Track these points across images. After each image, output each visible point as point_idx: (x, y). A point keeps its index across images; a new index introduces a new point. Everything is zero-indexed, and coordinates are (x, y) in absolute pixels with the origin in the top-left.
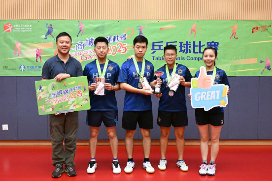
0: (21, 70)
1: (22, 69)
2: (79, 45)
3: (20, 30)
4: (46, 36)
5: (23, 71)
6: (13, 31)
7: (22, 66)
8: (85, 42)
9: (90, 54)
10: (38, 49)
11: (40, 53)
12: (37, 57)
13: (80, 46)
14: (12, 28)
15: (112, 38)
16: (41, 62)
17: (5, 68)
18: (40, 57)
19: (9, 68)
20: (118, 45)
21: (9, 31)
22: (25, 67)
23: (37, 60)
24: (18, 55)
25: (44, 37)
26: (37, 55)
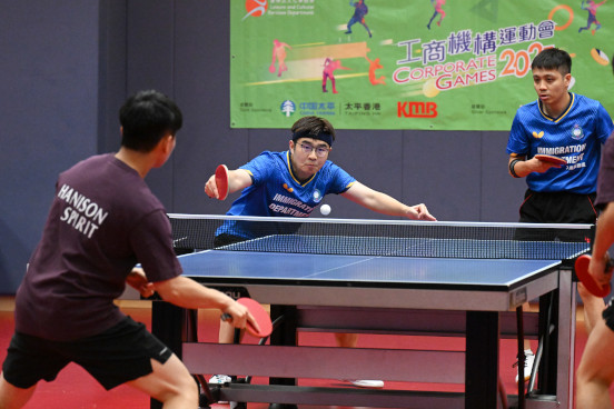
0: (285, 113)
1: (288, 109)
2: (431, 49)
3: (286, 10)
4: (349, 27)
5: (288, 114)
6: (270, 13)
7: (288, 103)
8: (448, 40)
9: (458, 74)
10: (328, 60)
11: (332, 69)
12: (325, 80)
13: (434, 52)
14: (266, 7)
15: (518, 30)
16: (334, 92)
17: (244, 107)
18: (333, 80)
19: (255, 107)
20: (531, 51)
21: (259, 13)
22: (294, 106)
23: (324, 87)
24: (280, 75)
25: (344, 27)
26: (326, 75)
